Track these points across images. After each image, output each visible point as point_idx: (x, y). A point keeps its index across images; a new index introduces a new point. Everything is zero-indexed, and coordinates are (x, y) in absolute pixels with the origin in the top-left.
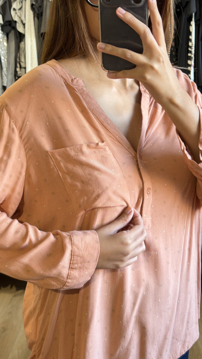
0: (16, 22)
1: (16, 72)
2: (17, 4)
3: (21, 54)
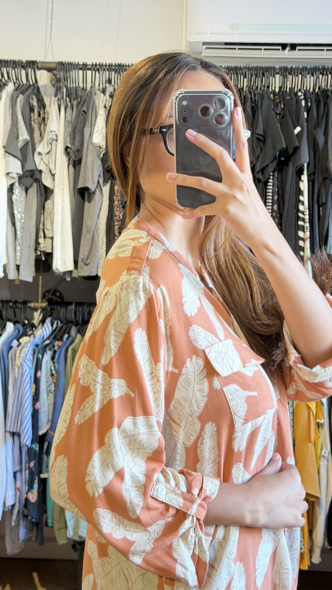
0: (41, 172)
1: (37, 243)
2: (44, 146)
3: (47, 217)
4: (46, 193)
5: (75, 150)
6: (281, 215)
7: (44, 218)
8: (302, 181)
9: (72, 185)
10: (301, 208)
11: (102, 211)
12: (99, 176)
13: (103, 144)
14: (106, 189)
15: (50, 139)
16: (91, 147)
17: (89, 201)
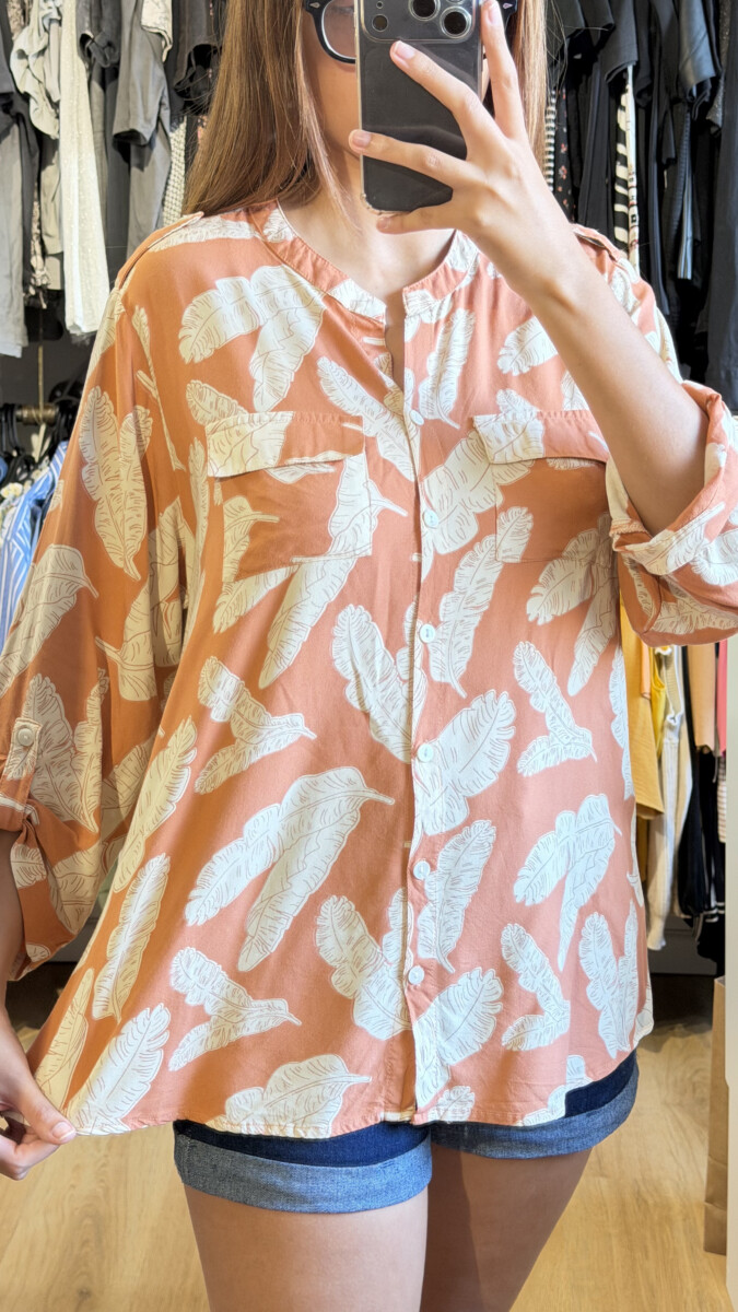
1: (28, 269)
2: (32, 35)
3: (46, 205)
4: (42, 149)
5: (103, 43)
6: (576, 192)
7: (40, 209)
8: (624, 109)
9: (100, 127)
10: (621, 172)
11: (170, 188)
12: (161, 104)
13: (167, 27)
14: (178, 137)
15: (43, 18)
16: (138, 35)
17: (141, 167)
